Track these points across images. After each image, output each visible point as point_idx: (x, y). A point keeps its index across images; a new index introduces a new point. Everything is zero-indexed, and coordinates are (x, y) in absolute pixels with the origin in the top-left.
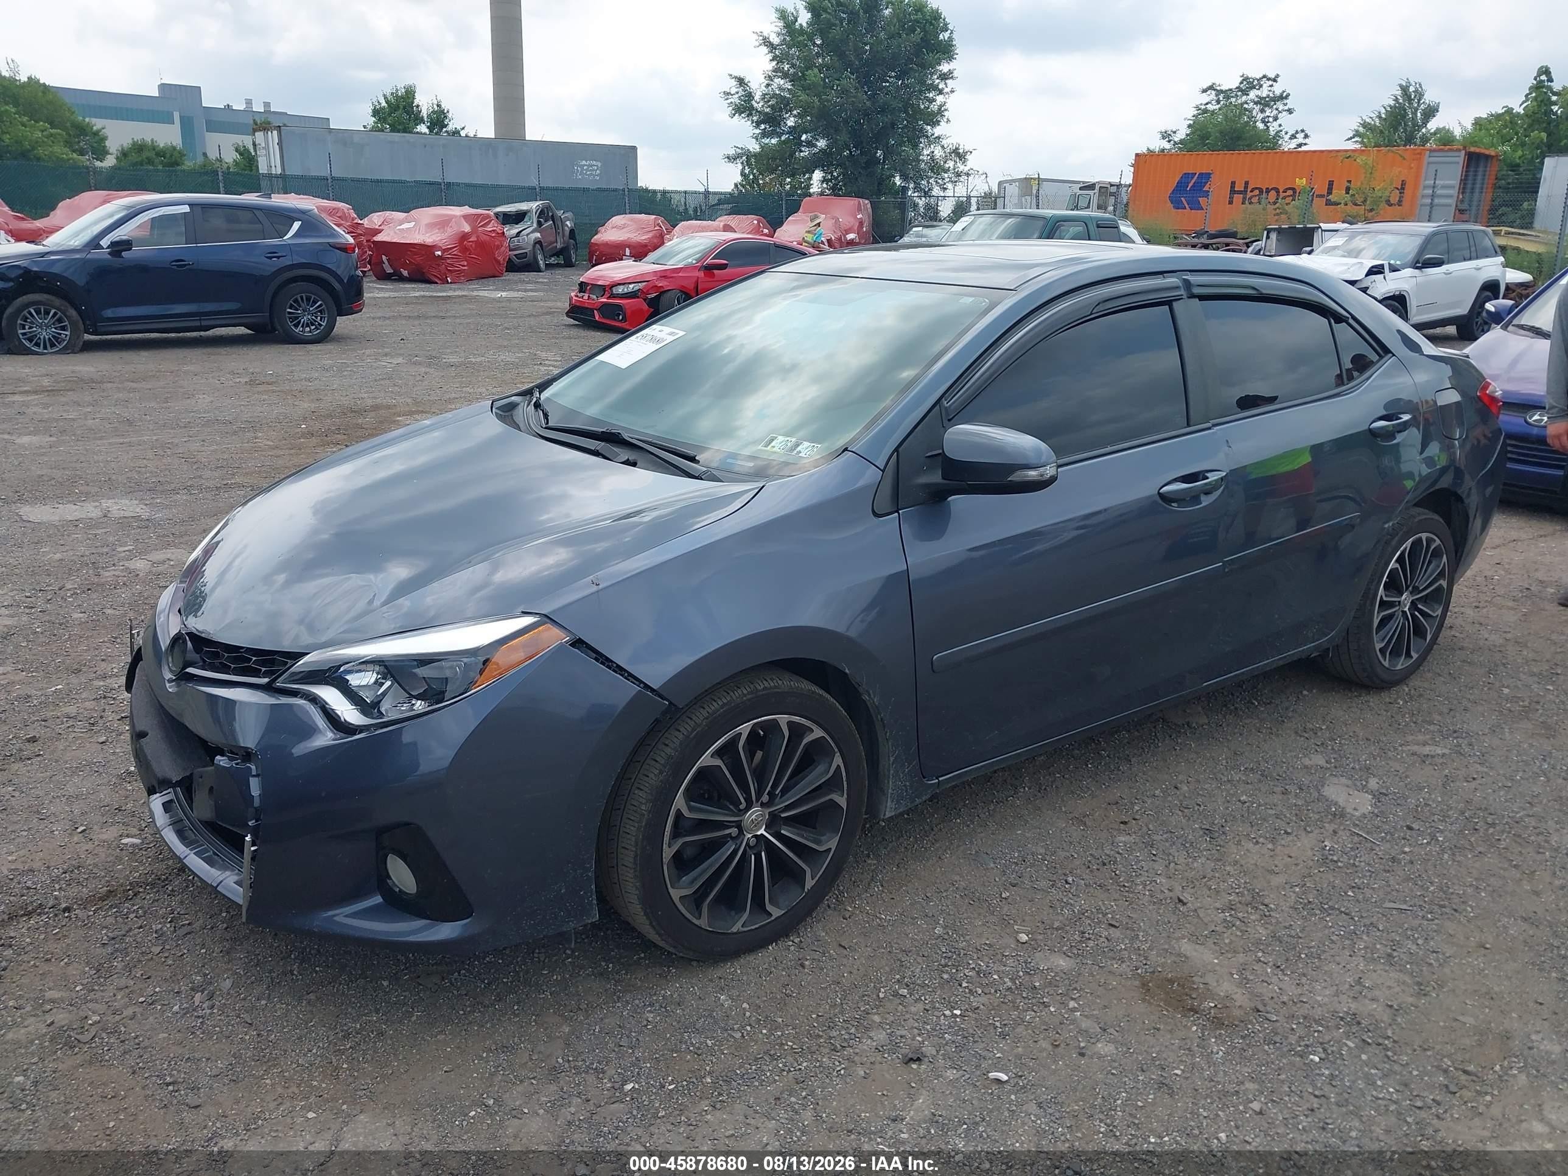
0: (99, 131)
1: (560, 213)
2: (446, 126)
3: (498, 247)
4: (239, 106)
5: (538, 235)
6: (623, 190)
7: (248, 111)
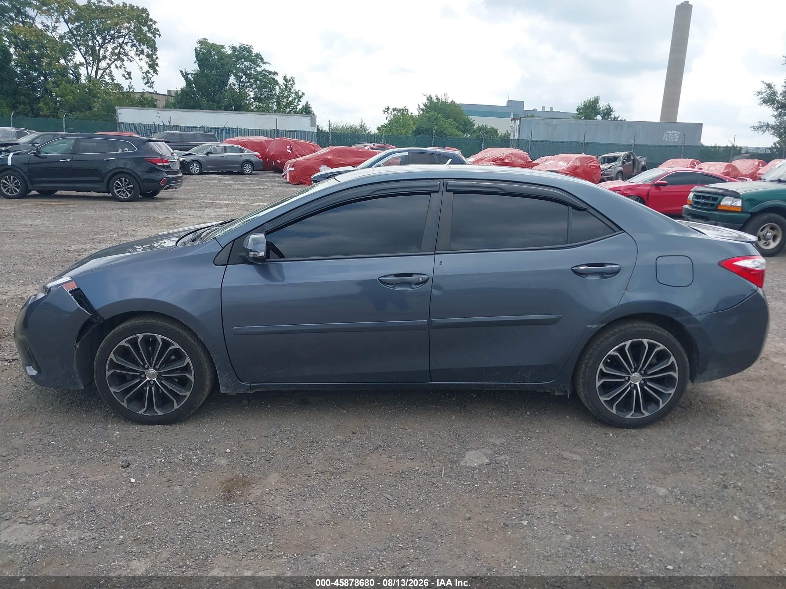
0: (472, 122)
1: (638, 158)
2: (611, 115)
3: (595, 174)
4: (539, 109)
5: (622, 168)
6: (681, 146)
7: (543, 111)
